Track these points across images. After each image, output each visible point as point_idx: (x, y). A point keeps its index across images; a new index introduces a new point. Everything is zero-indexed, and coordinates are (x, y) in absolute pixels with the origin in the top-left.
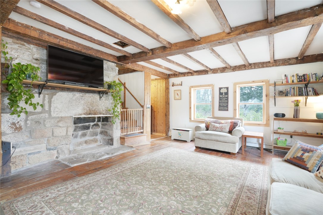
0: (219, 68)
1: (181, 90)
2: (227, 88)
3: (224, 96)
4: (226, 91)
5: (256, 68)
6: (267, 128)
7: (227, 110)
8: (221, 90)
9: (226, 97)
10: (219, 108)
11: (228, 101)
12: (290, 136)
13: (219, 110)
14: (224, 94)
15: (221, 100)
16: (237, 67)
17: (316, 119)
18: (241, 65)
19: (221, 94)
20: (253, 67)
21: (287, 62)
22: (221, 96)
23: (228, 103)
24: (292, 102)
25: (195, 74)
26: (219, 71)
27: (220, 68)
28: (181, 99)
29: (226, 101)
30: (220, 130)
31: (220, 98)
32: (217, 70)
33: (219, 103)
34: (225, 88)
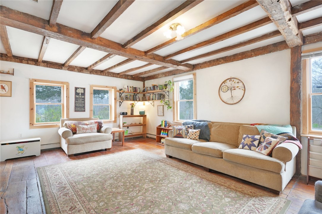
0: (76, 66)
1: (11, 82)
2: (84, 89)
3: (80, 97)
4: (83, 92)
5: (109, 76)
6: (115, 124)
7: (84, 111)
8: (77, 90)
9: (83, 97)
10: (75, 109)
11: (85, 102)
12: (127, 127)
13: (76, 111)
14: (80, 95)
15: (77, 100)
16: (94, 70)
17: (139, 115)
18: (98, 70)
19: (77, 94)
20: (107, 75)
21: (127, 77)
22: (77, 96)
23: (84, 103)
24: (130, 104)
25: (43, 64)
26: (76, 69)
27: (78, 67)
28: (11, 96)
29: (83, 102)
30: (90, 131)
31: (76, 98)
32: (74, 68)
33: (75, 103)
34: (81, 88)
